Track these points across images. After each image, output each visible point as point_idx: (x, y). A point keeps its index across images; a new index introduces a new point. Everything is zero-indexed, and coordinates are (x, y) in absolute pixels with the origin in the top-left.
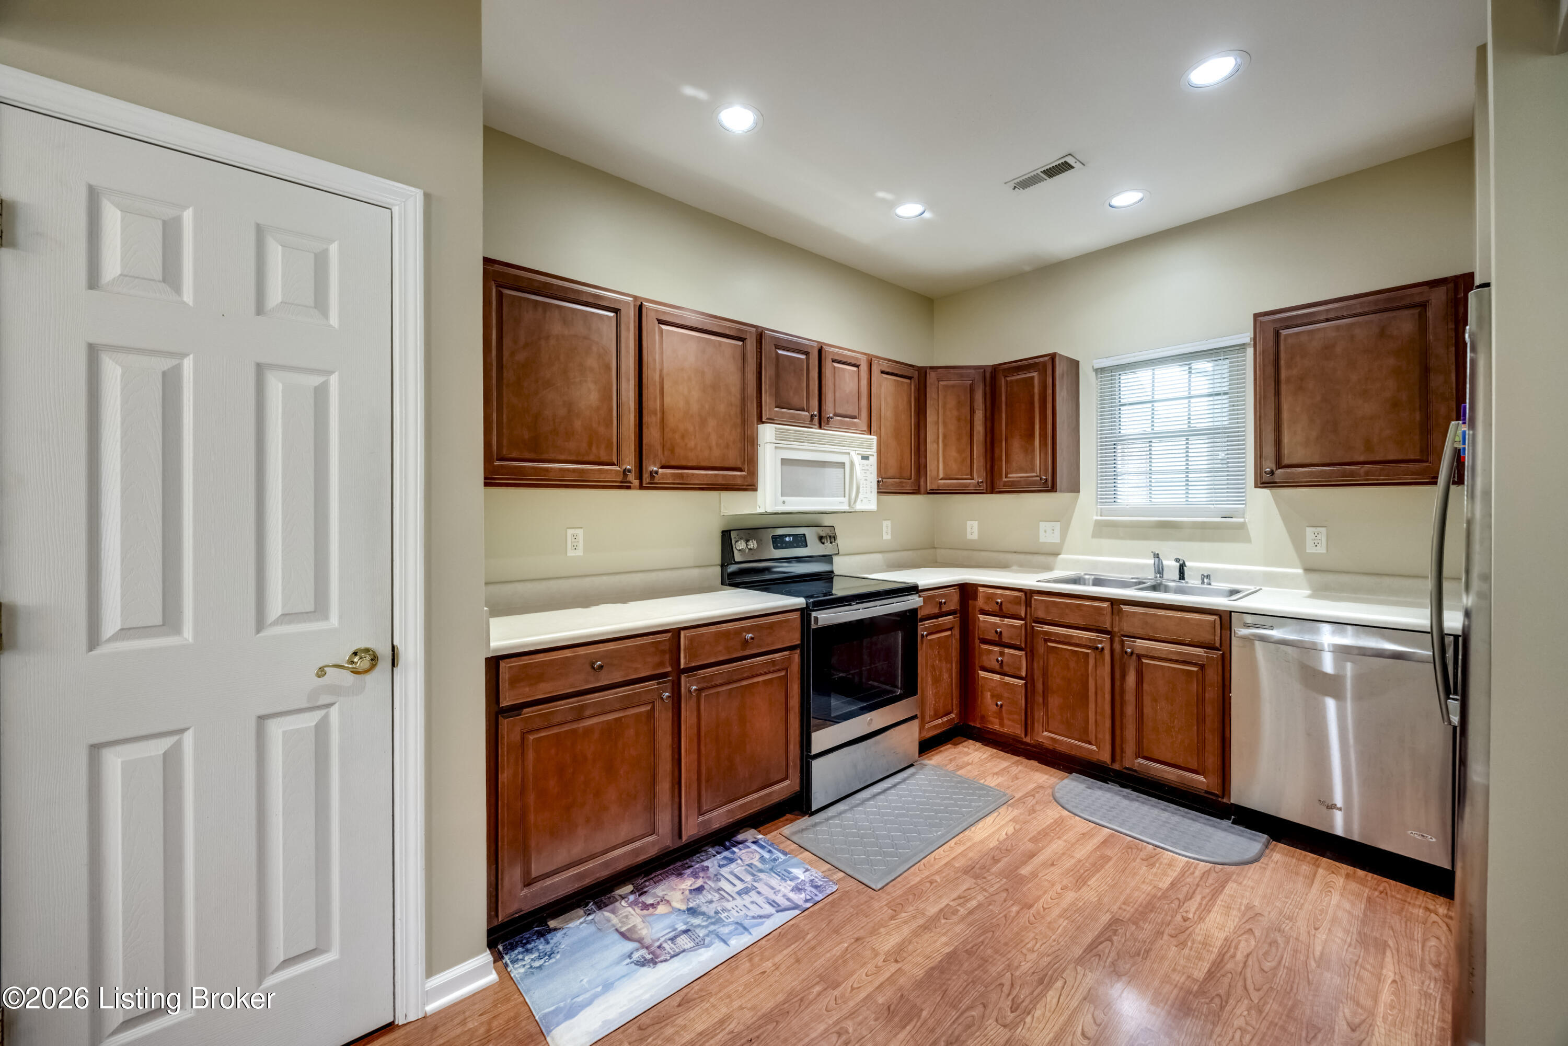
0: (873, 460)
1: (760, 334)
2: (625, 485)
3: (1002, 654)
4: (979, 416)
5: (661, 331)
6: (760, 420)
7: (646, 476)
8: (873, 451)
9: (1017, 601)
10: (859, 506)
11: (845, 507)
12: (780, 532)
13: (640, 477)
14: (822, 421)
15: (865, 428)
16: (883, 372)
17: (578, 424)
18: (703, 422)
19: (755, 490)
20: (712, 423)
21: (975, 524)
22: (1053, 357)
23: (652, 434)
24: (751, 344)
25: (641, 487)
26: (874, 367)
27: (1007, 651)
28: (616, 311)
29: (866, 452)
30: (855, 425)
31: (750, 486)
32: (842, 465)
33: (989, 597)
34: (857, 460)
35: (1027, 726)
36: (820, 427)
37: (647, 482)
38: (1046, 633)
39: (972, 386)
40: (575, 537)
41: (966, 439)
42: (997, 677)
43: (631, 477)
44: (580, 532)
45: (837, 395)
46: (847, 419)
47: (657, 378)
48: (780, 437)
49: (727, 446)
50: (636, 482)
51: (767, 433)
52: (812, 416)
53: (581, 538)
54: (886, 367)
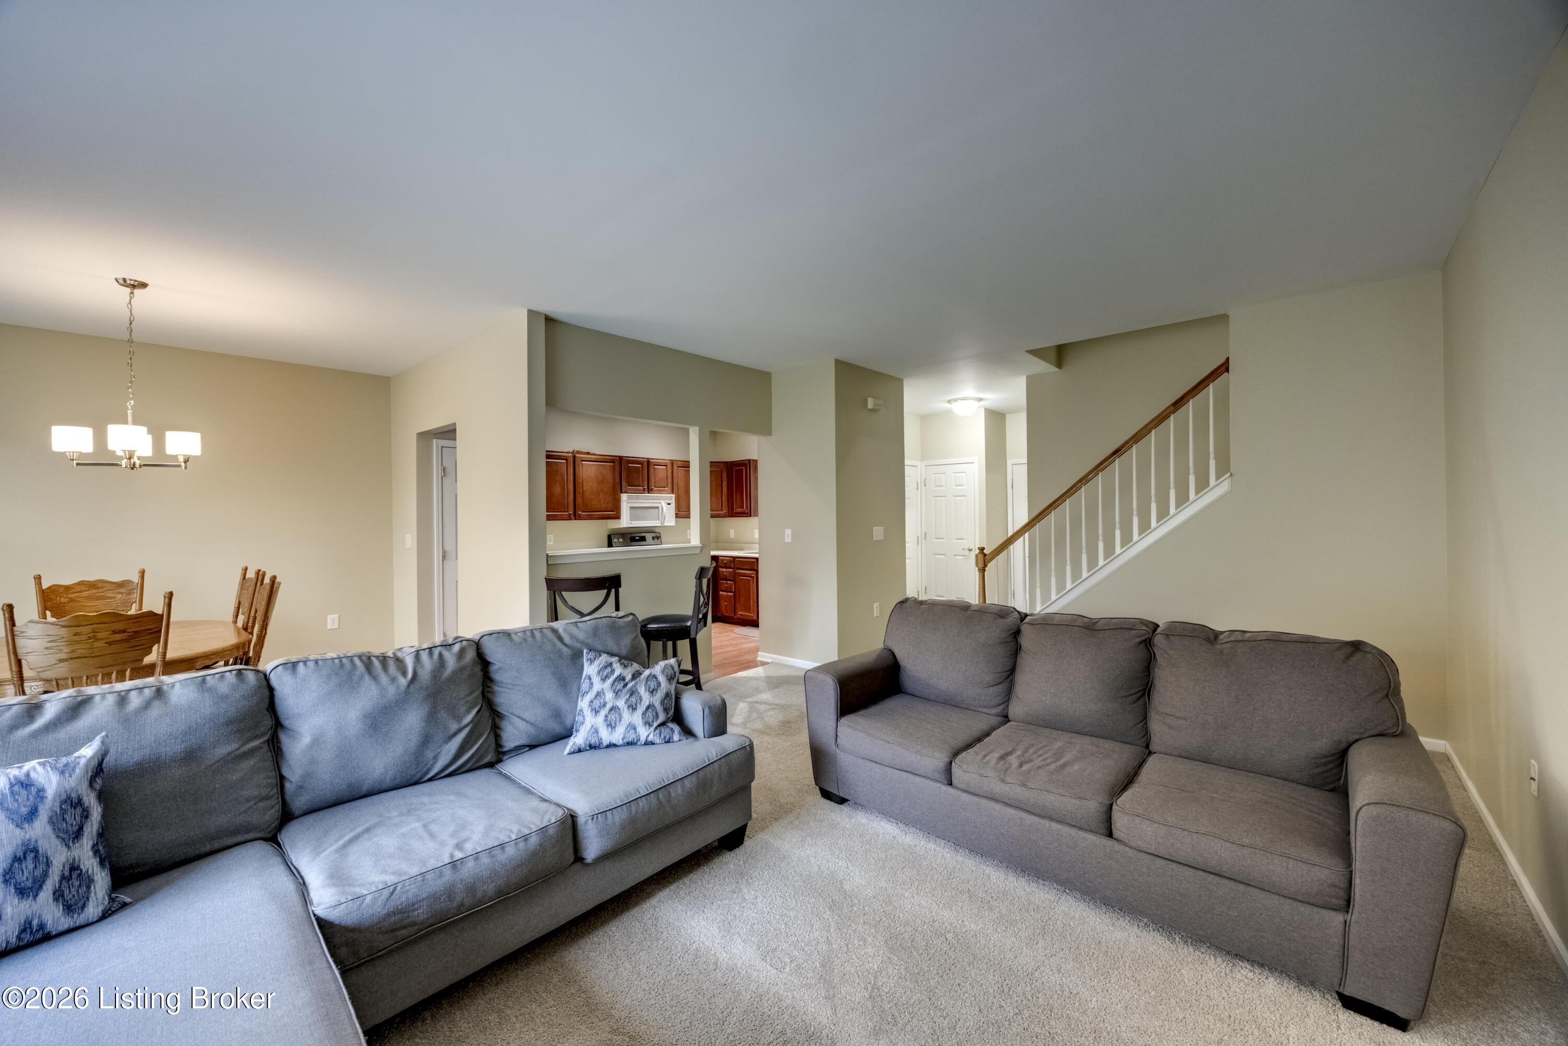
0: (673, 505)
1: (621, 458)
2: (570, 519)
3: (727, 584)
4: (725, 484)
5: (582, 464)
6: (621, 492)
7: (577, 516)
8: (673, 502)
9: (730, 561)
10: (666, 524)
11: (660, 525)
12: (633, 535)
13: (575, 515)
14: (649, 490)
15: (670, 491)
16: (679, 467)
17: (554, 499)
18: (598, 495)
19: (620, 519)
20: (601, 495)
21: (733, 530)
22: (749, 461)
23: (579, 500)
24: (617, 465)
25: (575, 519)
26: (674, 465)
27: (728, 582)
28: (566, 460)
29: (669, 502)
30: (665, 490)
31: (618, 517)
32: (658, 508)
33: (724, 560)
34: (664, 504)
35: (735, 613)
36: (649, 493)
37: (576, 517)
38: (739, 573)
39: (722, 470)
40: (550, 537)
41: (719, 494)
42: (725, 593)
43: (572, 516)
44: (552, 536)
45: (656, 479)
46: (661, 489)
47: (581, 481)
48: (629, 498)
49: (608, 503)
50: (574, 518)
51: (624, 497)
52: (644, 489)
53: (552, 538)
54: (680, 464)
